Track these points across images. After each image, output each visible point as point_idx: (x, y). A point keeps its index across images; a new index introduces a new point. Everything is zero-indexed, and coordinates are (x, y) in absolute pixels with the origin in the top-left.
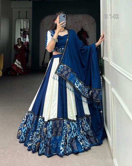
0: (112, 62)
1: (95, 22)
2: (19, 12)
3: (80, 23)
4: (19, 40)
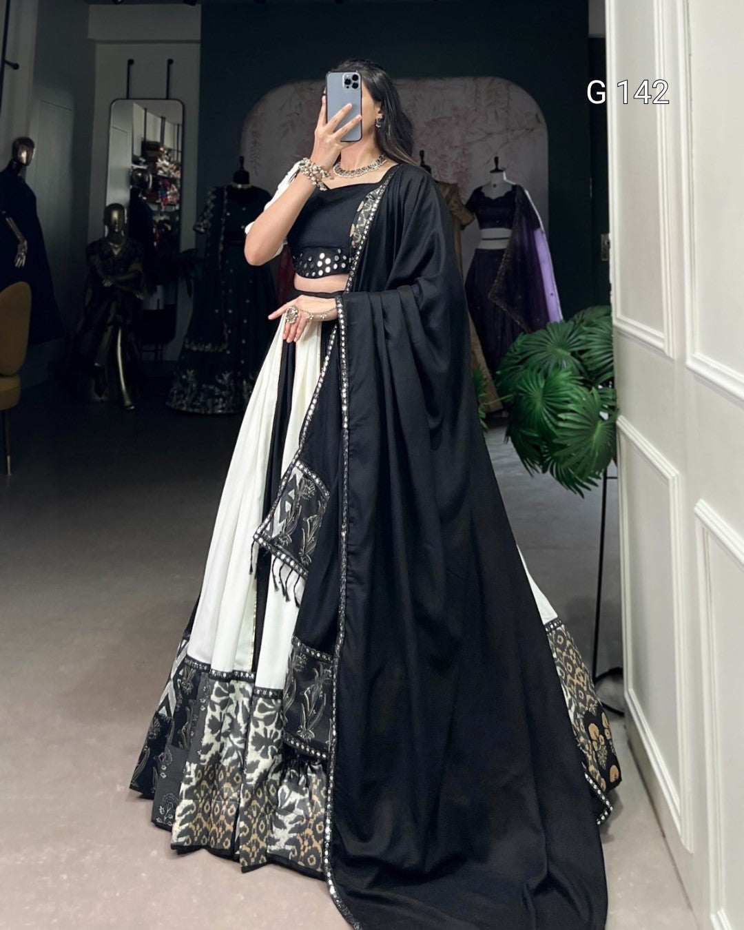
0: (699, 355)
1: (541, 117)
2: (131, 62)
3: (457, 124)
4: (115, 215)
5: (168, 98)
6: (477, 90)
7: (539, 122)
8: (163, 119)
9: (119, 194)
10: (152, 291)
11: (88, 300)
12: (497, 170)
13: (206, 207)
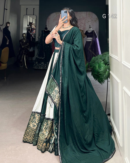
0: (124, 61)
1: (98, 19)
2: (27, 9)
3: (83, 20)
4: (24, 35)
5: (33, 15)
6: (87, 14)
7: (97, 19)
8: (33, 18)
9: (25, 31)
10: (31, 48)
11: (19, 50)
12: (90, 28)
13: (40, 34)
